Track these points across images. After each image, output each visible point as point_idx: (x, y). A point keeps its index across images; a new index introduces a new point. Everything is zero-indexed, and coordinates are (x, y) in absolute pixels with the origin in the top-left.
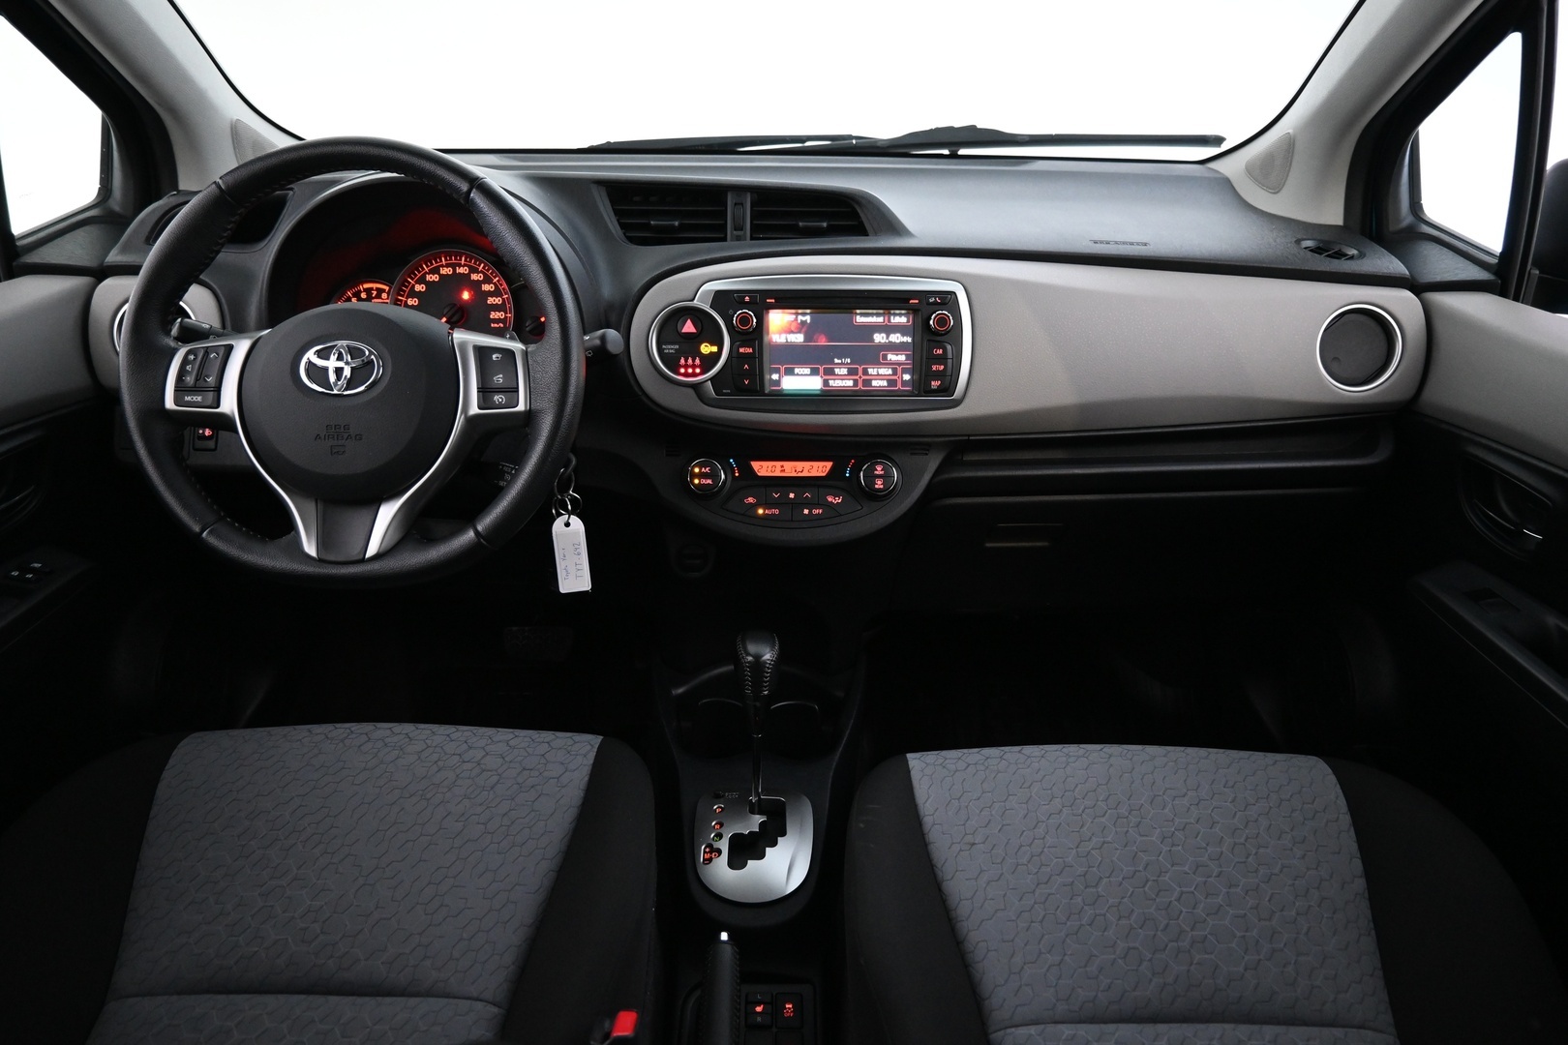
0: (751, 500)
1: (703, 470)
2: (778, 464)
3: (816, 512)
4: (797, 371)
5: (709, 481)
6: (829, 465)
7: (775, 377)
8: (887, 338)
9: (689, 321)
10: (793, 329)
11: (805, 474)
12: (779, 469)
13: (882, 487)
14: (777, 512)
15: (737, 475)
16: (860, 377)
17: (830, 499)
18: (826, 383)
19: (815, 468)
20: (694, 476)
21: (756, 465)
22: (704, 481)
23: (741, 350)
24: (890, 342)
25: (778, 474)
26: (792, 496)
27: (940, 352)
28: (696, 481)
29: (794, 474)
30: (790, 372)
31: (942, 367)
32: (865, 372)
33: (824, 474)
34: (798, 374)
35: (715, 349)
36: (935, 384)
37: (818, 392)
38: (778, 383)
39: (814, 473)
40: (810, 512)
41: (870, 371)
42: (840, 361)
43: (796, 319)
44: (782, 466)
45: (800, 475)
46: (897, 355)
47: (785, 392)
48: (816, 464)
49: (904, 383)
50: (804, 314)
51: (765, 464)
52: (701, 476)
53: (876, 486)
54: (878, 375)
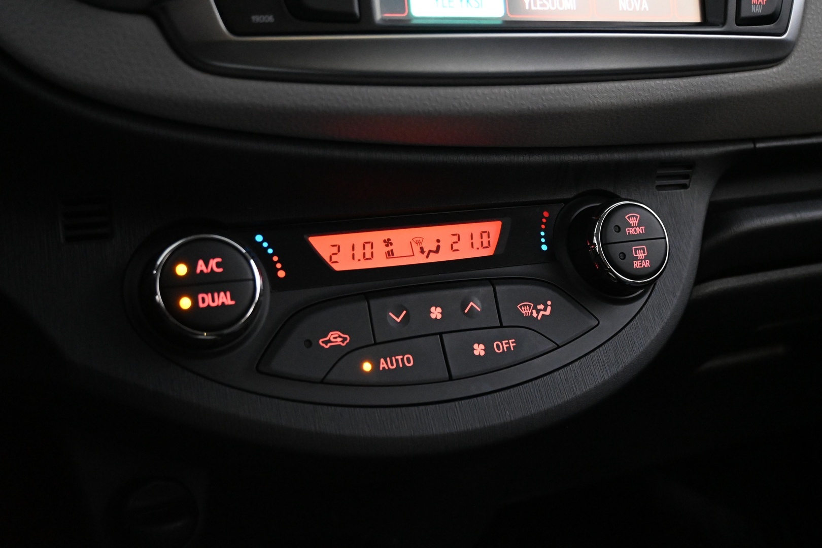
0: (335, 338)
1: (201, 266)
2: (377, 237)
3: (503, 346)
5: (224, 299)
6: (493, 228)
11: (445, 255)
12: (380, 250)
13: (646, 264)
14: (408, 361)
15: (281, 274)
17: (525, 311)
19: (465, 241)
20: (175, 287)
21: (322, 244)
22: (207, 300)
25: (380, 261)
26: (436, 313)
28: (185, 303)
29: (420, 259)
33: (489, 252)
37: (499, 22)
39: (466, 252)
40: (489, 349)
44: (388, 242)
45: (434, 258)
47: (415, 22)
48: (465, 229)
51: (345, 240)
52: (193, 285)
53: (636, 264)
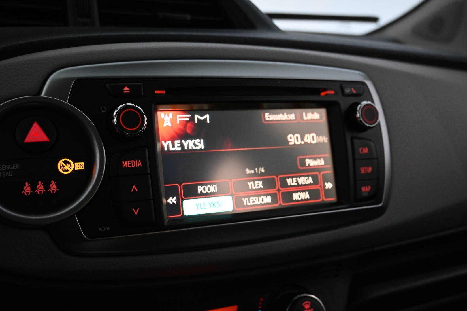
4: (200, 189)
7: (172, 200)
8: (302, 139)
9: (35, 125)
10: (189, 131)
16: (279, 190)
18: (237, 201)
23: (125, 164)
24: (306, 143)
27: (366, 150)
30: (192, 193)
31: (370, 169)
32: (284, 184)
34: (202, 195)
35: (80, 166)
36: (365, 190)
38: (178, 208)
41: (289, 181)
42: (252, 172)
43: (192, 119)
46: (315, 159)
49: (327, 191)
50: (202, 112)
54: (298, 185)
